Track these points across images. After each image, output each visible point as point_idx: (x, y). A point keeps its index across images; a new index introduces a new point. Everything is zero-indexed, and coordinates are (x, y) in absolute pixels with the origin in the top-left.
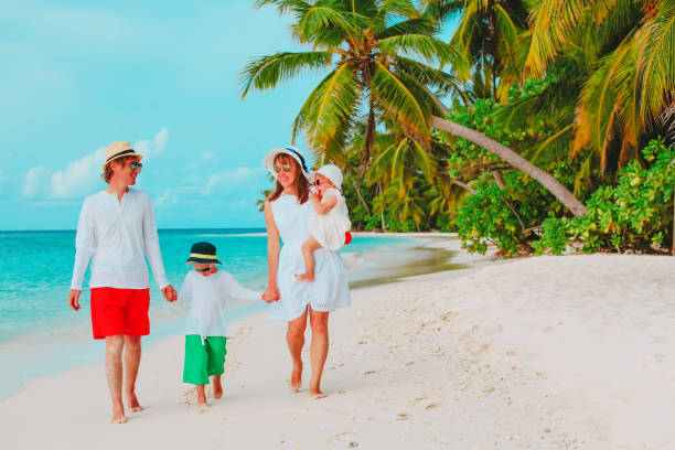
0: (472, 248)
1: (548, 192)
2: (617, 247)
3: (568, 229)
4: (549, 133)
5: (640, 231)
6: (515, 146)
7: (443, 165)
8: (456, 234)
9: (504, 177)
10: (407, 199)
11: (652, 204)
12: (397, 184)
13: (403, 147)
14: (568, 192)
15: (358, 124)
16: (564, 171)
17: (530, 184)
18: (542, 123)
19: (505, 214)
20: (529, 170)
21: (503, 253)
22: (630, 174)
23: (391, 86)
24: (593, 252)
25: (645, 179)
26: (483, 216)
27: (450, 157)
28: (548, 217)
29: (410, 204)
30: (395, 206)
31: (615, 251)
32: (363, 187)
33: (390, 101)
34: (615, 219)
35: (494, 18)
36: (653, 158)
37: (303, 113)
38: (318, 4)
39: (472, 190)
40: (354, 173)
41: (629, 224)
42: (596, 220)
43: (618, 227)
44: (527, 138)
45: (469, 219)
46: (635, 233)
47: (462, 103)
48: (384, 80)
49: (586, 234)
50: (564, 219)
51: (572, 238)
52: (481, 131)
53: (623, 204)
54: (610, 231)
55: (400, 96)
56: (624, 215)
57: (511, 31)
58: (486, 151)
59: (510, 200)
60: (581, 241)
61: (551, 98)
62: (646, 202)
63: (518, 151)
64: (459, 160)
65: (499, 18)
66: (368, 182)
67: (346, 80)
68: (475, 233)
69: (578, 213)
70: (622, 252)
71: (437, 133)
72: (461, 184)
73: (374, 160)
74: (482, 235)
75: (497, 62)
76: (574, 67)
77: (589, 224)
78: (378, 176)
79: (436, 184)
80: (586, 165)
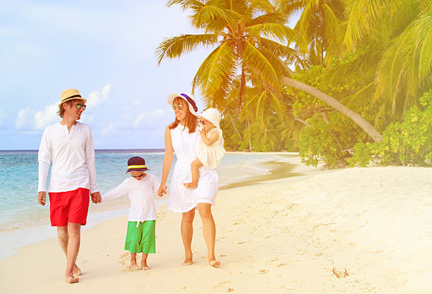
0: (308, 163)
1: (358, 126)
2: (403, 162)
3: (371, 150)
4: (359, 87)
5: (417, 151)
6: (336, 96)
7: (289, 108)
8: (298, 153)
9: (330, 116)
10: (266, 130)
11: (425, 134)
12: (260, 120)
13: (264, 96)
14: (371, 126)
15: (234, 81)
16: (368, 112)
17: (346, 121)
18: (354, 81)
19: (330, 140)
20: (346, 112)
21: (329, 166)
22: (411, 114)
23: (256, 57)
24: (387, 165)
25: (421, 117)
26: (315, 141)
27: (294, 103)
28: (357, 142)
29: (268, 133)
30: (258, 135)
31: (401, 165)
32: (237, 122)
33: (255, 66)
34: (401, 144)
35: (323, 13)
36: (426, 104)
37: (199, 74)
38: (209, 4)
39: (308, 124)
40: (231, 113)
41: (410, 147)
42: (389, 144)
43: (403, 149)
44: (344, 91)
45: (306, 143)
46: (414, 153)
47: (302, 68)
48: (251, 53)
49: (383, 153)
50: (368, 143)
51: (373, 156)
52: (314, 86)
53: (406, 134)
54: (398, 151)
55: (261, 63)
56: (407, 141)
57: (334, 21)
58: (317, 99)
59: (333, 131)
60: (380, 158)
61: (359, 65)
62: (421, 133)
63: (338, 99)
64: (300, 105)
65: (326, 13)
66: (241, 119)
67: (226, 52)
68: (310, 153)
69: (377, 140)
70: (406, 165)
71: (285, 87)
72: (300, 120)
73: (245, 105)
74: (315, 154)
75: (325, 41)
76: (375, 45)
77: (384, 147)
78: (247, 116)
79: (285, 120)
80: (382, 108)
